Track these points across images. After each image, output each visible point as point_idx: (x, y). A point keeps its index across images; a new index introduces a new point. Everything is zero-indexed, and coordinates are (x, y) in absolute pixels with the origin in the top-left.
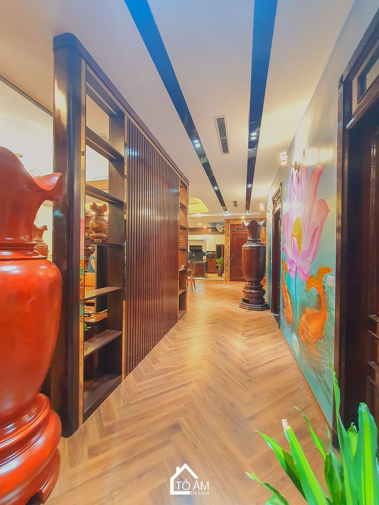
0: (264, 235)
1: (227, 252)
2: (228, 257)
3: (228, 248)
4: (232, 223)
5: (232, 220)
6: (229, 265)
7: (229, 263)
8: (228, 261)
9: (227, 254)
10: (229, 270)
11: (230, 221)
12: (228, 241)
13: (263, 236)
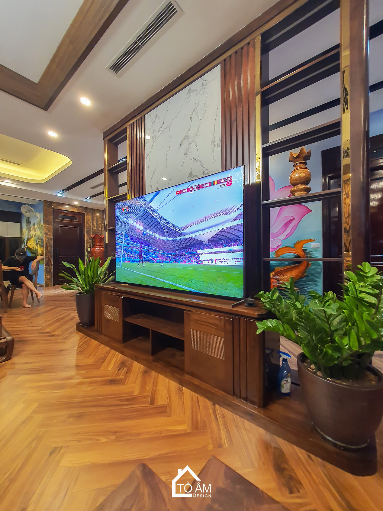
0: (96, 227)
1: (48, 246)
2: (49, 252)
3: (50, 241)
4: (56, 208)
5: (55, 204)
6: (52, 263)
7: (52, 261)
8: (51, 258)
9: (48, 248)
10: (52, 270)
11: (53, 204)
12: (49, 231)
13: (95, 229)
